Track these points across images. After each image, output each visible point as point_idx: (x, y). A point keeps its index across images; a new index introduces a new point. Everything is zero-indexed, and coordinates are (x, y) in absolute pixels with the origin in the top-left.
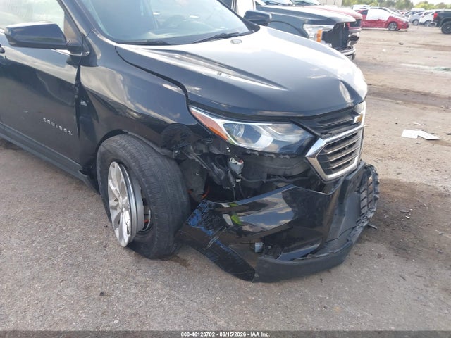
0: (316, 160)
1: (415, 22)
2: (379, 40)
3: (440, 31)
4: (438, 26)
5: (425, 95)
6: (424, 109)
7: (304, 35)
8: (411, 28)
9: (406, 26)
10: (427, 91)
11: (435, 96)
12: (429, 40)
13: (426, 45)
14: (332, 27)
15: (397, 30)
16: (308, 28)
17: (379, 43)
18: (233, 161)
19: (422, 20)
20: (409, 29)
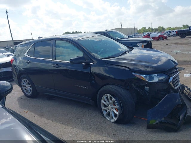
0: (171, 83)
1: (169, 35)
2: (158, 44)
3: (180, 38)
4: (179, 36)
5: (185, 61)
6: (188, 66)
7: (138, 47)
8: (169, 38)
9: (166, 38)
10: (186, 60)
11: (189, 62)
12: (177, 41)
13: (177, 44)
14: (147, 43)
15: (163, 39)
16: (138, 45)
17: (159, 45)
18: (146, 87)
19: (171, 34)
20: (168, 39)
